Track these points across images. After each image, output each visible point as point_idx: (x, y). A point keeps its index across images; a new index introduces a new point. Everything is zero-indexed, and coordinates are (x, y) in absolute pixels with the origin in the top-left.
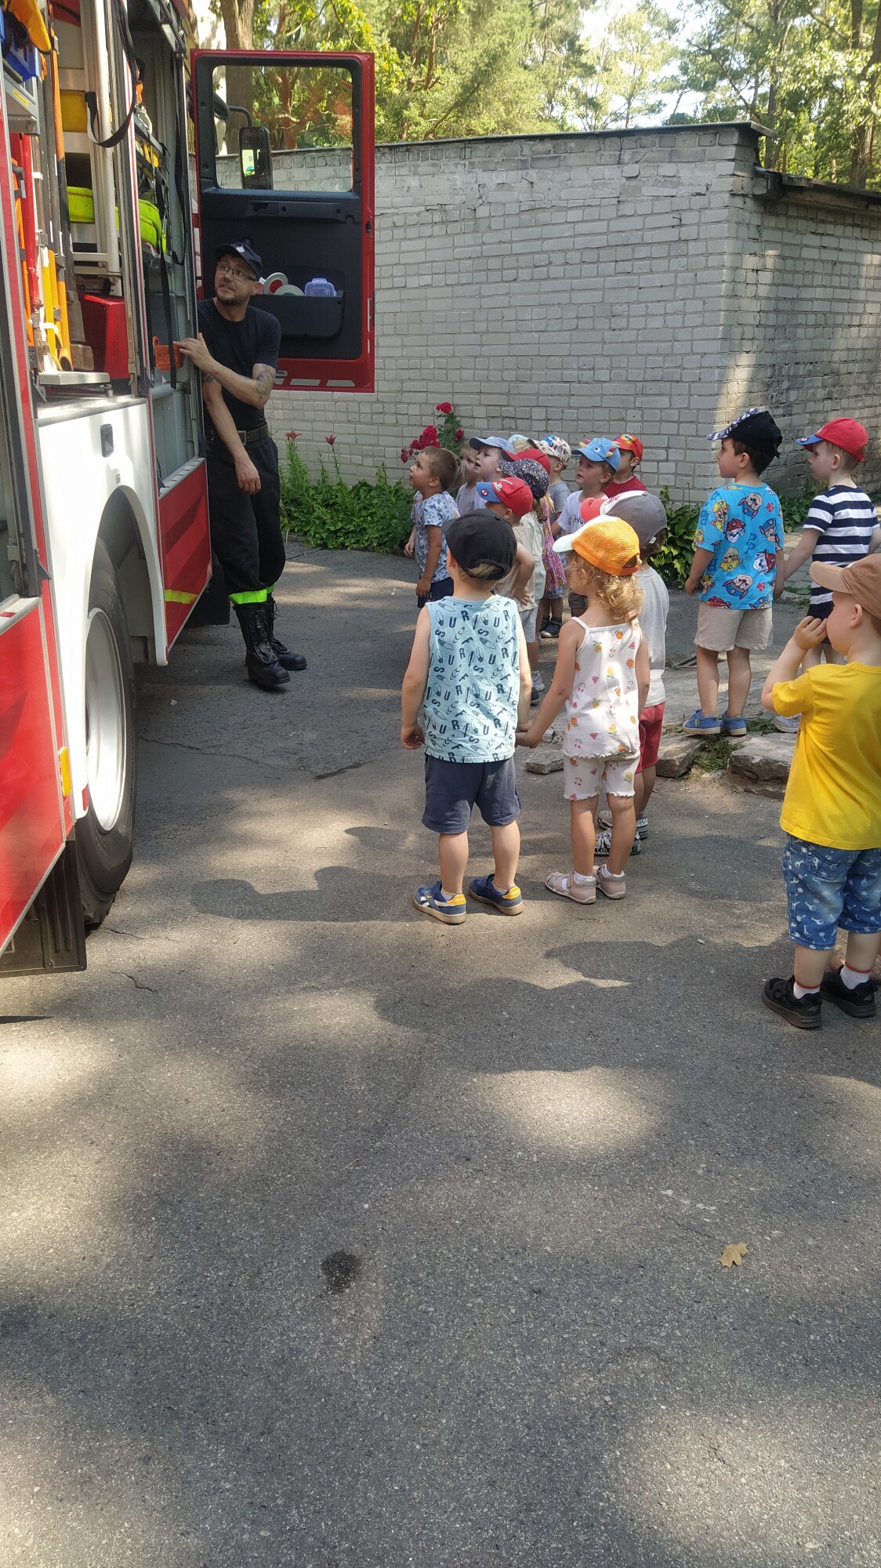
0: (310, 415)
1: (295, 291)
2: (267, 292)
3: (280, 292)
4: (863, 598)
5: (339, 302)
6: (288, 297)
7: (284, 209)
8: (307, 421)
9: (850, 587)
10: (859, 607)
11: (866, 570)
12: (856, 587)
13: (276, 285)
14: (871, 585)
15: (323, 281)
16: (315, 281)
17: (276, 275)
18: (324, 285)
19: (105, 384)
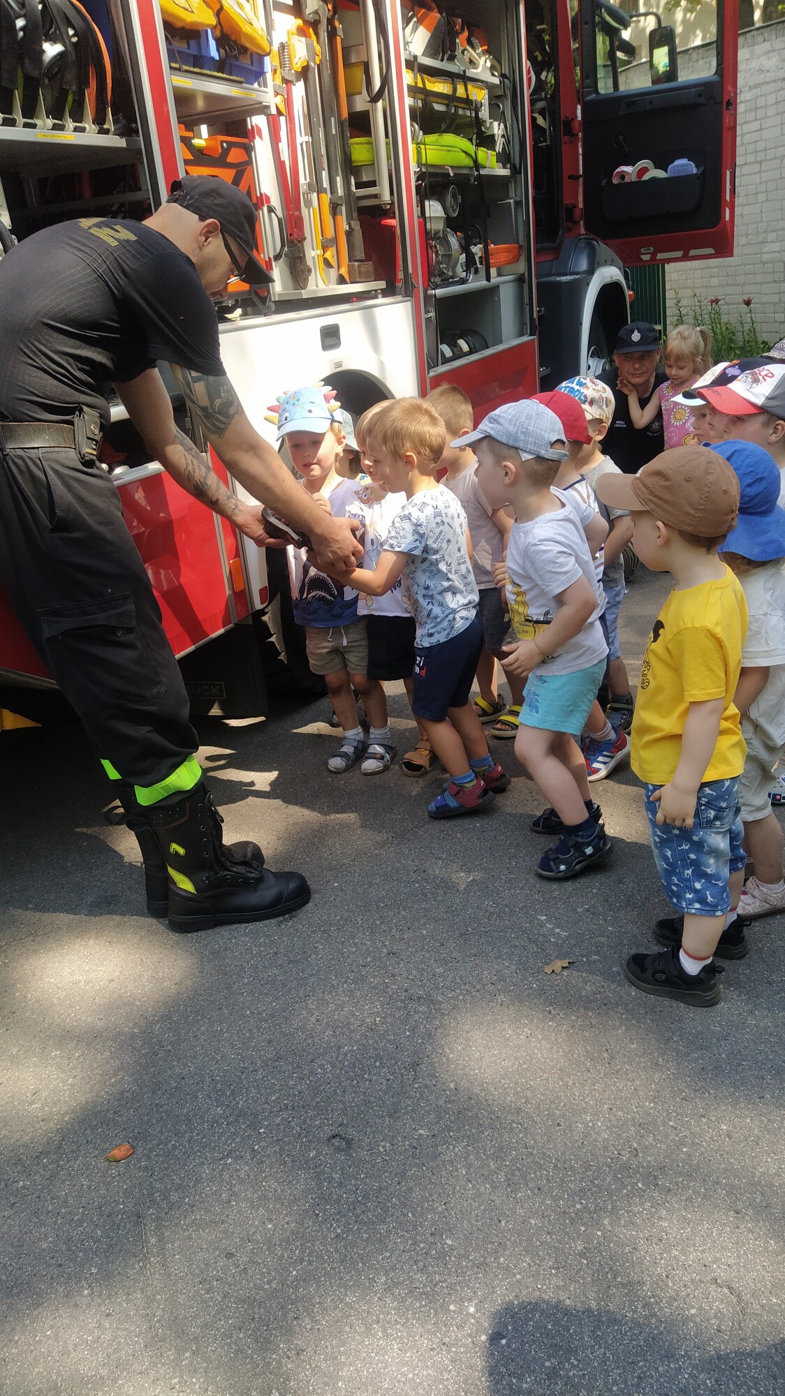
0: (741, 279)
1: (660, 174)
2: (634, 178)
3: (646, 177)
4: (662, 513)
5: (698, 178)
6: (654, 180)
7: (651, 102)
8: (738, 285)
9: (644, 502)
10: (660, 524)
11: (656, 479)
12: (651, 501)
13: (644, 170)
14: (667, 496)
15: (684, 161)
16: (677, 162)
17: (644, 163)
18: (687, 165)
19: (376, 291)
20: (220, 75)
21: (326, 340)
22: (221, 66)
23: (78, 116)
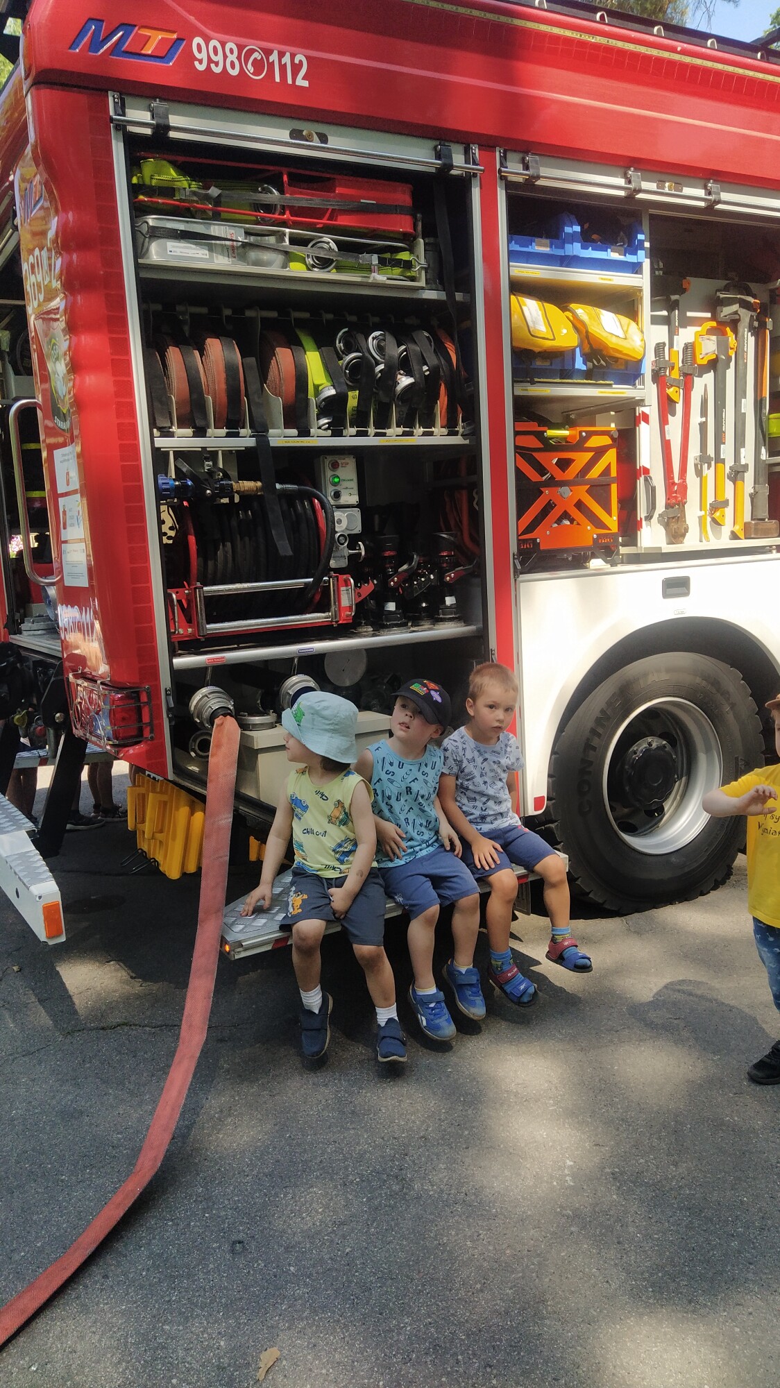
19: (771, 546)
20: (590, 381)
21: (668, 590)
22: (588, 374)
23: (428, 422)
